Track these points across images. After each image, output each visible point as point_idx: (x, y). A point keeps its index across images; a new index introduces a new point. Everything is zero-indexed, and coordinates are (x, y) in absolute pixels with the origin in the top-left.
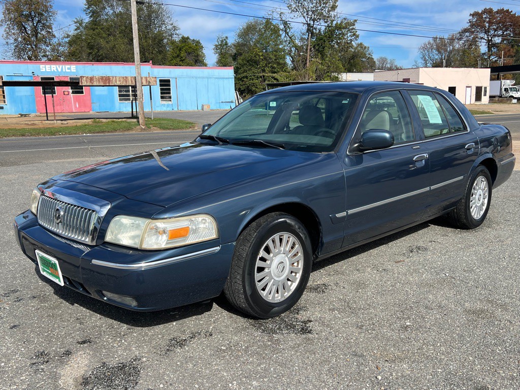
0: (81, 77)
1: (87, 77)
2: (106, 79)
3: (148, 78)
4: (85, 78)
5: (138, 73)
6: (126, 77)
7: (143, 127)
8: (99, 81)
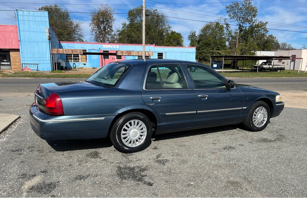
1: (121, 52)
4: (119, 52)
5: (144, 50)
6: (138, 51)
8: (126, 53)
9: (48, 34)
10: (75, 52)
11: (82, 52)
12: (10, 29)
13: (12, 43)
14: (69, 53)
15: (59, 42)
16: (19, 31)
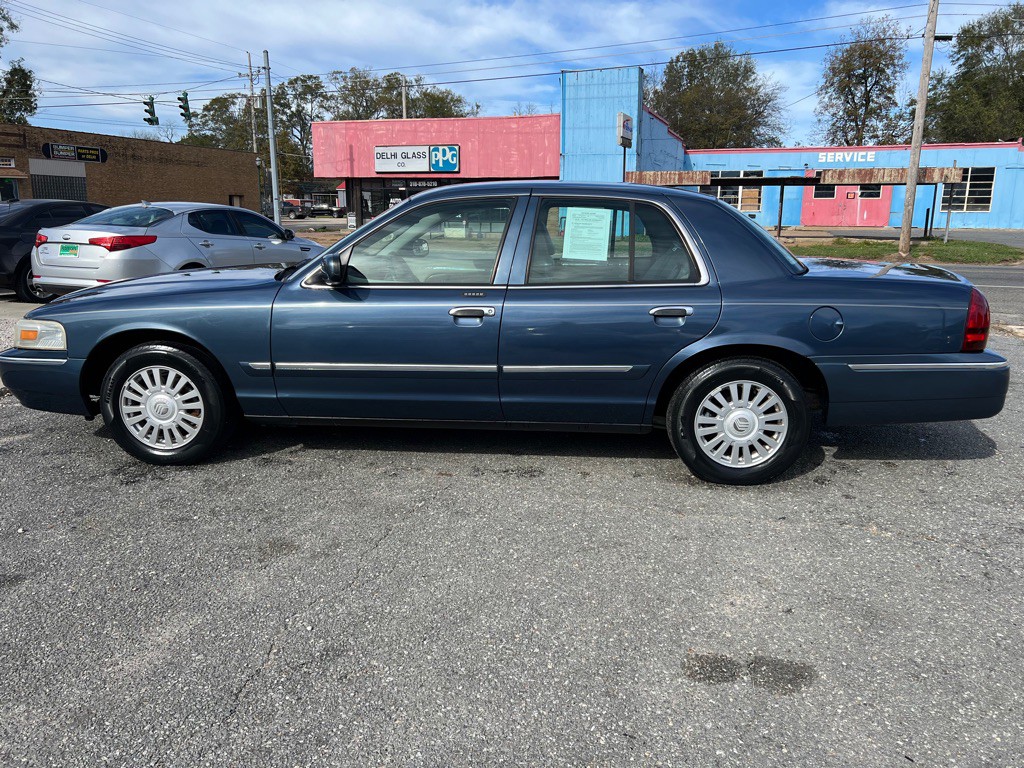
0: (825, 171)
1: (835, 171)
2: (866, 174)
3: (946, 172)
4: (830, 173)
5: (914, 164)
6: (903, 169)
7: (904, 255)
8: (854, 176)
9: (619, 132)
10: (688, 179)
11: (709, 178)
12: (544, 124)
13: (545, 161)
14: (672, 183)
15: (686, 153)
16: (564, 128)
